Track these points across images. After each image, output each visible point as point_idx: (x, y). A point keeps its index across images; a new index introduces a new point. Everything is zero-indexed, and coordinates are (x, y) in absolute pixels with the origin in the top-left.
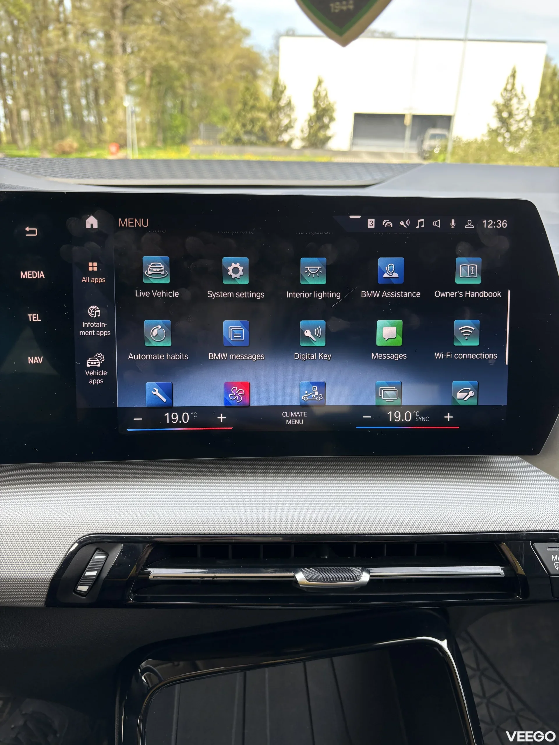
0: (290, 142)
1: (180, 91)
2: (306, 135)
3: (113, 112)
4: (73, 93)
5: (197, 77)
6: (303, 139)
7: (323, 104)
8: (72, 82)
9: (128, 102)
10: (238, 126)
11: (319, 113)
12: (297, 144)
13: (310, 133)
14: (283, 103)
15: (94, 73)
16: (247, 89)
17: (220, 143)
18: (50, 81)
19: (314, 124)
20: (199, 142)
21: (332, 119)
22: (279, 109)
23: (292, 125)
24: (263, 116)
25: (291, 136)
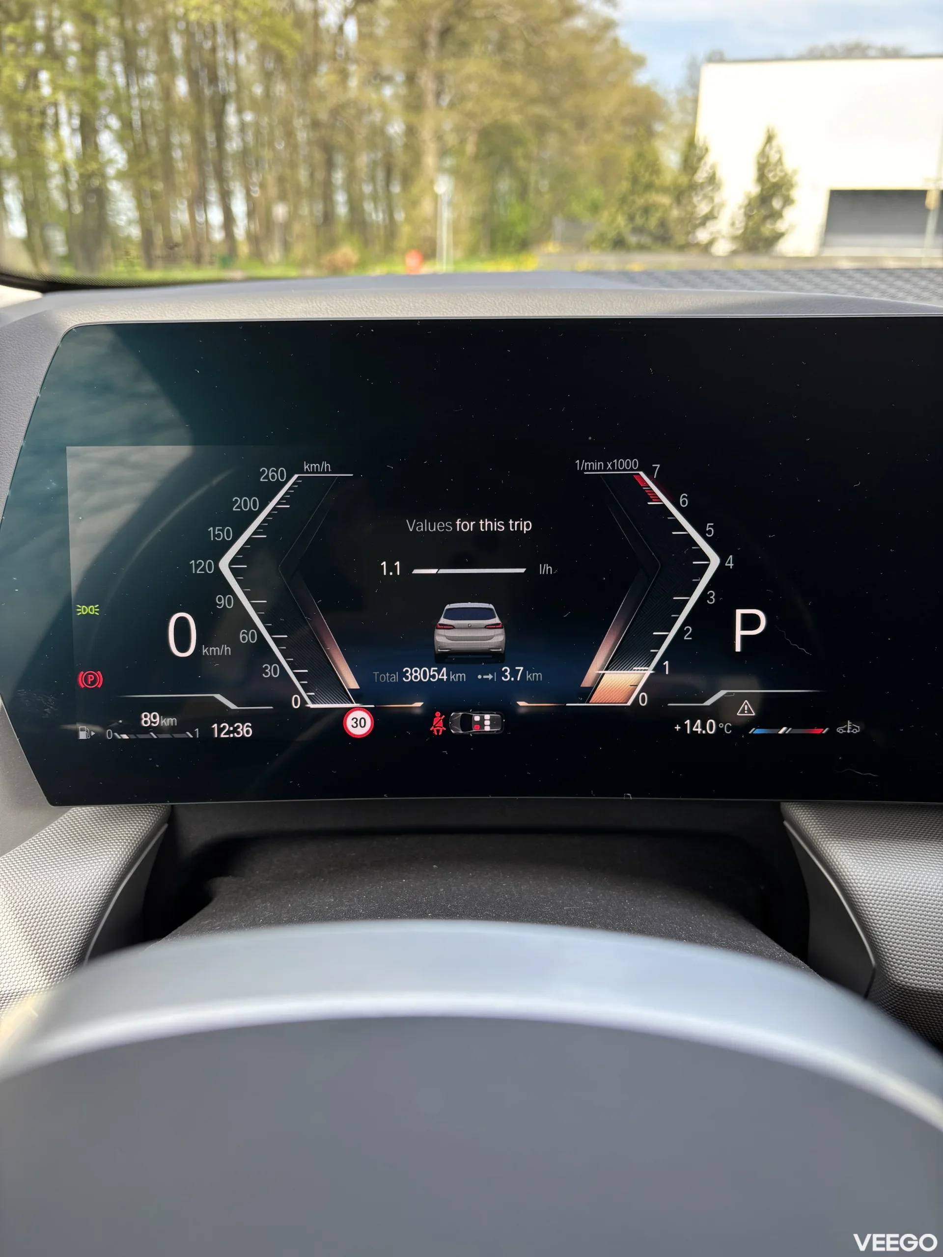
0: (711, 243)
1: (522, 163)
2: (740, 232)
3: (415, 203)
4: (351, 177)
5: (552, 140)
6: (735, 238)
7: (774, 176)
8: (351, 158)
9: (443, 186)
10: (621, 220)
11: (764, 193)
12: (722, 248)
13: (746, 228)
14: (701, 176)
15: (388, 140)
16: (640, 156)
17: (587, 247)
18: (318, 156)
19: (755, 212)
20: (552, 248)
21: (788, 201)
22: (693, 187)
23: (716, 214)
24: (665, 200)
25: (712, 233)
